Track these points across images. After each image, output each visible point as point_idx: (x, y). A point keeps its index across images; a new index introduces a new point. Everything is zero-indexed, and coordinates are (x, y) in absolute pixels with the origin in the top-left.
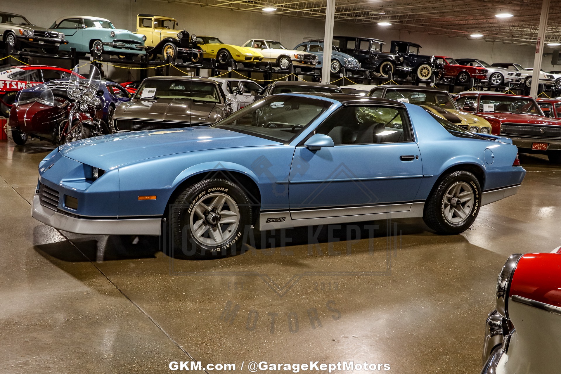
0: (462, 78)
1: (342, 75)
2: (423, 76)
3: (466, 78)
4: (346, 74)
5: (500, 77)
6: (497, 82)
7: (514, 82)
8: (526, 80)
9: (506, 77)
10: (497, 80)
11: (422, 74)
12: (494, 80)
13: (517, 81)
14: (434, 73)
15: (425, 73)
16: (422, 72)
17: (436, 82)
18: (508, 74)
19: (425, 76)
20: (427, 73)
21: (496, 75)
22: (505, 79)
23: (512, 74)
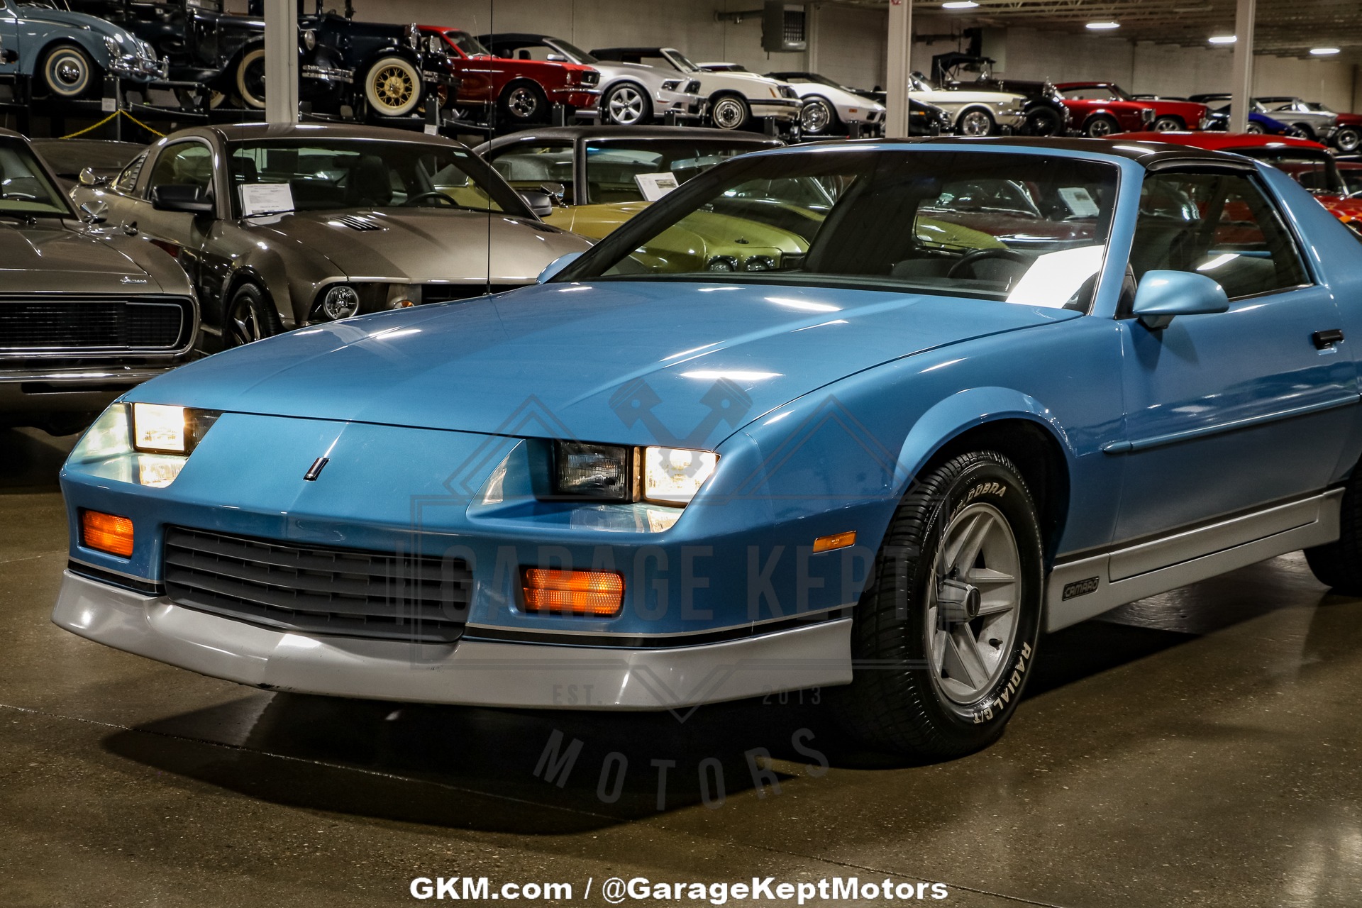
0: (517, 106)
1: (109, 105)
2: (388, 101)
3: (531, 104)
4: (124, 99)
5: (637, 98)
6: (628, 116)
7: (684, 113)
8: (709, 105)
9: (657, 94)
10: (626, 107)
11: (382, 94)
12: (617, 110)
13: (693, 109)
14: (427, 88)
15: (396, 91)
16: (382, 85)
17: (442, 121)
18: (664, 87)
19: (397, 102)
20: (402, 91)
21: (624, 92)
22: (655, 105)
23: (674, 86)
